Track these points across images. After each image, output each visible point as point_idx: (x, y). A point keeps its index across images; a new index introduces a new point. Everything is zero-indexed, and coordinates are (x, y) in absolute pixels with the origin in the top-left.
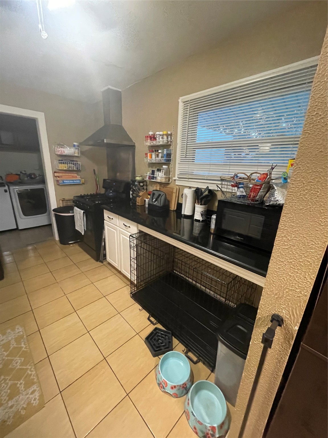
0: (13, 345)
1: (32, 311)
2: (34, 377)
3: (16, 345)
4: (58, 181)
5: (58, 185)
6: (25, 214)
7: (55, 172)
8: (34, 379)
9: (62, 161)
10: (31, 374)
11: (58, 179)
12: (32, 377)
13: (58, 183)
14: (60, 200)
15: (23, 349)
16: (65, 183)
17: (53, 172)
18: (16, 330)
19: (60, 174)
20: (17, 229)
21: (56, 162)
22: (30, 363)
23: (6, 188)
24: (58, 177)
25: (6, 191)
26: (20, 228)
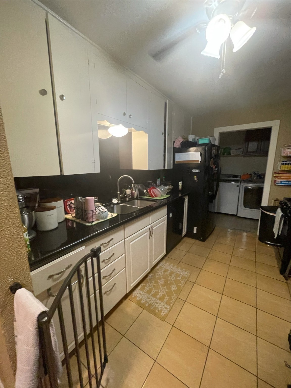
0: (180, 278)
1: (200, 269)
2: (172, 303)
3: (181, 279)
4: (275, 181)
5: (275, 185)
6: (245, 206)
7: (275, 173)
8: (171, 303)
9: (286, 161)
10: (173, 300)
11: (276, 179)
12: (172, 301)
13: (274, 183)
14: (273, 199)
15: (181, 284)
16: (283, 183)
17: (274, 172)
18: (187, 272)
19: (280, 175)
20: (236, 215)
21: (279, 163)
22: (177, 294)
23: (239, 184)
24: (277, 177)
25: (238, 186)
26: (238, 216)
